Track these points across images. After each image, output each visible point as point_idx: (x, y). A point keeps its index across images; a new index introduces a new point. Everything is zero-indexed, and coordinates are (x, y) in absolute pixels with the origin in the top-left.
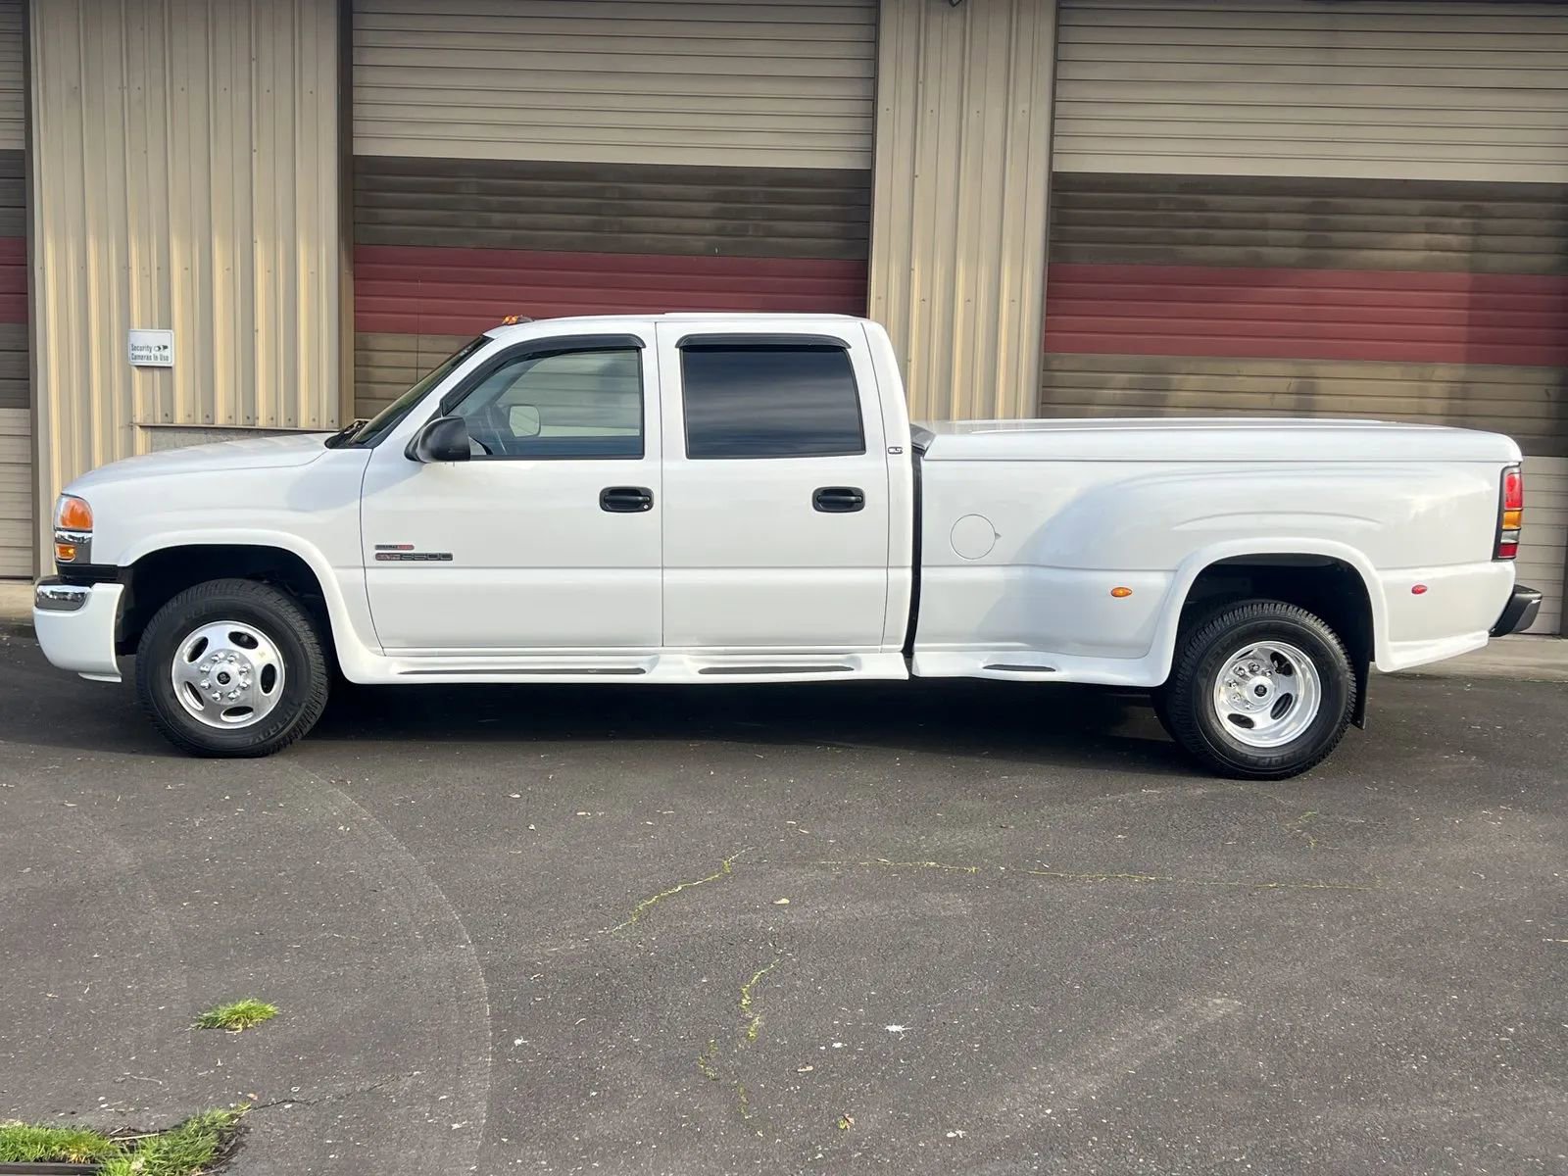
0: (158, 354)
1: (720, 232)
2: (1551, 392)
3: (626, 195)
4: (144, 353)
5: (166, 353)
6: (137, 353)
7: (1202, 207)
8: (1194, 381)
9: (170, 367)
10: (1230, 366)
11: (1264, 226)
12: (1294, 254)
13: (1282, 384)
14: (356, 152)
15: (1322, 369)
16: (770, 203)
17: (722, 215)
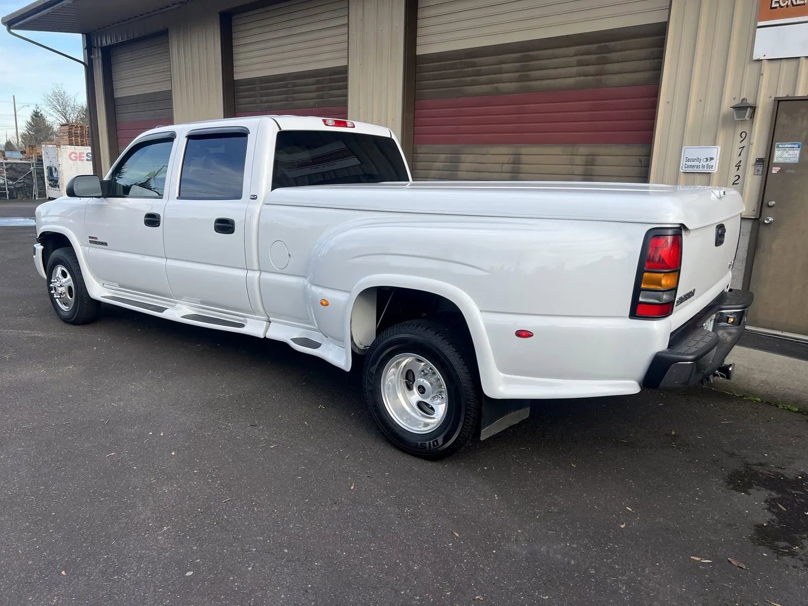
2: (643, 160)
3: (295, 85)
7: (474, 65)
8: (470, 158)
10: (484, 150)
11: (500, 72)
12: (514, 85)
13: (506, 159)
14: (235, 79)
15: (525, 150)
17: (318, 90)
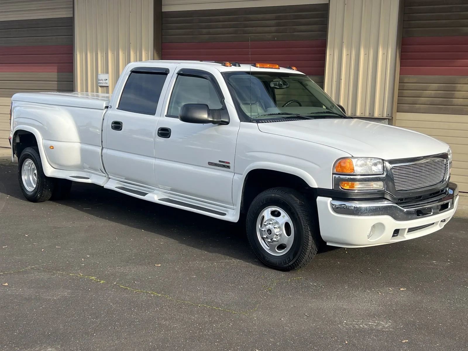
0: (105, 82)
1: (277, 32)
4: (101, 82)
5: (107, 81)
6: (100, 82)
9: (108, 86)
14: (162, 11)
16: (294, 19)
17: (278, 25)
